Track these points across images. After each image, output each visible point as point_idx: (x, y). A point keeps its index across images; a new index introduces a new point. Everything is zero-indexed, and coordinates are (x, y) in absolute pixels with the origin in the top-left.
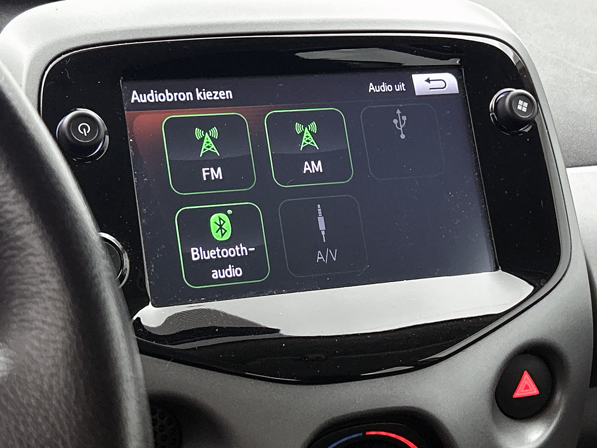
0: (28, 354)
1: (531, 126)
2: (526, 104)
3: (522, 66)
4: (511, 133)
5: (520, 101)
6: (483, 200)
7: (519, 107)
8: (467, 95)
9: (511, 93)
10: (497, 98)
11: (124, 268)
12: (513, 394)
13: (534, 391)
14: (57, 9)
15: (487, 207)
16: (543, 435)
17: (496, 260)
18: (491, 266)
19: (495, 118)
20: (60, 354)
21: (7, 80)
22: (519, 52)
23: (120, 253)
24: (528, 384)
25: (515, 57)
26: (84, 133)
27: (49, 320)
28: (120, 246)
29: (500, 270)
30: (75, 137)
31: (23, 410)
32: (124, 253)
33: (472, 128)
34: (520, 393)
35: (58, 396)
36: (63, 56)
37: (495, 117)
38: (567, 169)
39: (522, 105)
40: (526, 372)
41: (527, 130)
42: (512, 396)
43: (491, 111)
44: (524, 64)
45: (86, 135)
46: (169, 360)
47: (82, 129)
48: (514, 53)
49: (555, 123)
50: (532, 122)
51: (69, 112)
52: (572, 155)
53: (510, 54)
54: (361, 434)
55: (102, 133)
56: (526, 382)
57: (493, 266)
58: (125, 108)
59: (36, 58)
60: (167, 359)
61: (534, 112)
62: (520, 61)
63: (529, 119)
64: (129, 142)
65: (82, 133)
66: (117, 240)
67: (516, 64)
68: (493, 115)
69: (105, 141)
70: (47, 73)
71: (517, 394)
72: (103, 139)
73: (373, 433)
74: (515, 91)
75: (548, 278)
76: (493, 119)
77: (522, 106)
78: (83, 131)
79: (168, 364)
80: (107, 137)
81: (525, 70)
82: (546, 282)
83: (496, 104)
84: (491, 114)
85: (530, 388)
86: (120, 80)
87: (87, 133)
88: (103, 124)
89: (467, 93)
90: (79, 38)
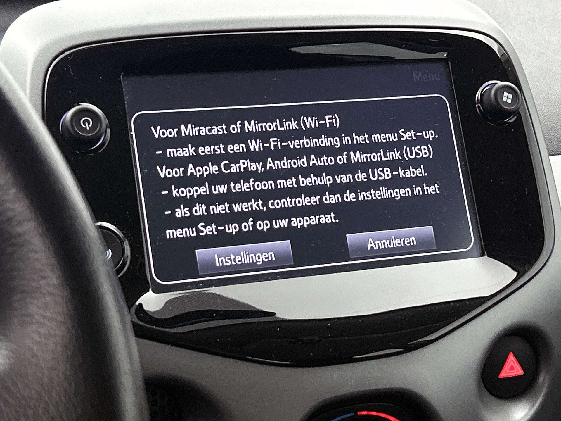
0: (29, 348)
1: (516, 117)
2: (511, 96)
3: (507, 58)
4: (496, 123)
5: (505, 93)
6: (470, 188)
7: (504, 99)
8: (453, 87)
9: (497, 85)
10: (483, 90)
11: (125, 255)
12: (499, 375)
13: (519, 371)
14: (60, 8)
15: (474, 194)
16: (527, 414)
17: (482, 246)
18: (477, 252)
19: (481, 110)
20: (59, 348)
21: (7, 82)
22: (503, 45)
23: (122, 241)
24: (513, 365)
25: (499, 50)
26: (86, 127)
27: (49, 314)
28: (121, 235)
29: (486, 256)
30: (77, 130)
31: (24, 402)
32: (125, 241)
33: (458, 119)
34: (506, 373)
35: (58, 389)
36: (66, 53)
37: (481, 108)
38: (551, 157)
39: (507, 96)
40: (511, 353)
41: (512, 121)
42: (498, 377)
43: (477, 102)
44: (509, 56)
45: (88, 128)
46: (168, 344)
47: (84, 122)
48: (498, 46)
49: (539, 112)
50: (516, 113)
51: (72, 106)
52: (555, 143)
53: (495, 47)
54: (353, 414)
55: (104, 126)
56: (512, 363)
57: (479, 251)
58: (126, 102)
59: (40, 55)
60: (167, 343)
61: (518, 103)
62: (504, 53)
63: (513, 110)
64: (130, 134)
65: (84, 127)
66: (118, 228)
67: (501, 57)
68: (479, 107)
69: (107, 133)
70: (50, 69)
71: (503, 375)
72: (104, 134)
73: (365, 413)
74: (501, 83)
75: (532, 264)
76: (479, 110)
77: (507, 98)
78: (85, 125)
79: (168, 348)
80: (109, 131)
81: (509, 61)
82: (530, 267)
83: (482, 95)
84: (477, 106)
85: (516, 368)
86: (121, 75)
88: (105, 119)
89: (453, 85)
90: (81, 35)
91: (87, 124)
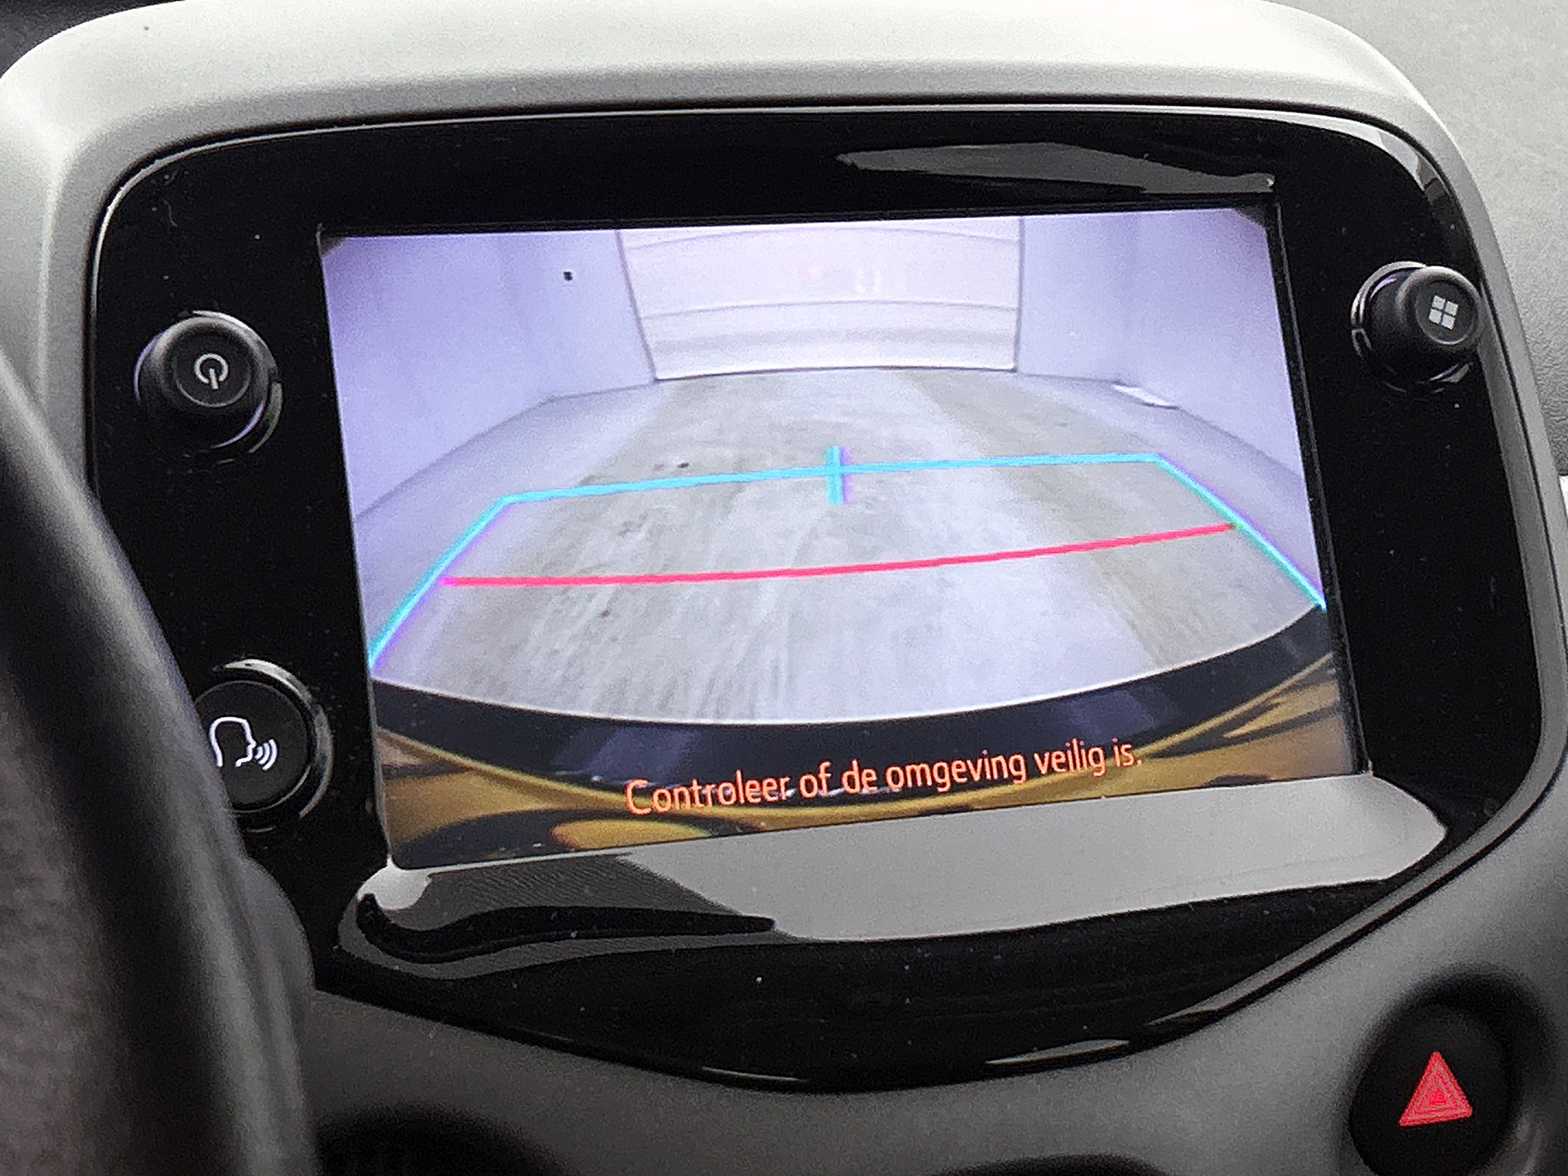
1: (1465, 369)
2: (1453, 308)
3: (1442, 192)
4: (1408, 385)
5: (1436, 297)
7: (1434, 316)
9: (1414, 275)
10: (1373, 288)
11: (317, 758)
12: (1400, 1116)
13: (1456, 1106)
14: (147, 29)
17: (1358, 743)
18: (1344, 760)
19: (1365, 344)
22: (1437, 159)
23: (307, 713)
24: (1442, 1088)
25: (1422, 171)
26: (210, 381)
28: (304, 695)
29: (1371, 773)
30: (186, 393)
32: (317, 713)
34: (1418, 1113)
36: (159, 164)
37: (1367, 340)
40: (1436, 1054)
41: (1455, 379)
42: (1397, 1122)
43: (1353, 322)
44: (1448, 185)
45: (215, 386)
46: (439, 1019)
47: (203, 369)
48: (1422, 161)
50: (1467, 356)
51: (173, 320)
53: (1411, 162)
55: (263, 379)
56: (1438, 1084)
57: (1349, 759)
59: (82, 167)
61: (1474, 328)
62: (1437, 180)
63: (1461, 347)
65: (205, 381)
66: (300, 679)
67: (1426, 187)
68: (1359, 335)
69: (272, 398)
70: (111, 209)
71: (1411, 1117)
72: (265, 397)
74: (1425, 270)
75: (1503, 796)
76: (1360, 344)
77: (1443, 313)
78: (207, 376)
79: (435, 1031)
82: (1497, 806)
83: (1369, 303)
84: (1354, 332)
85: (1448, 1098)
86: (316, 232)
87: (219, 383)
88: (266, 357)
90: (201, 111)
91: (212, 371)
